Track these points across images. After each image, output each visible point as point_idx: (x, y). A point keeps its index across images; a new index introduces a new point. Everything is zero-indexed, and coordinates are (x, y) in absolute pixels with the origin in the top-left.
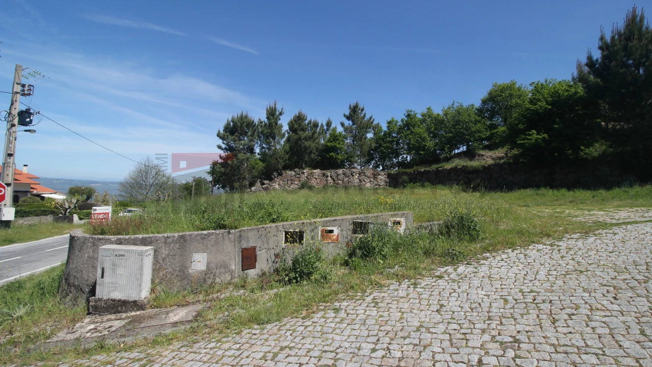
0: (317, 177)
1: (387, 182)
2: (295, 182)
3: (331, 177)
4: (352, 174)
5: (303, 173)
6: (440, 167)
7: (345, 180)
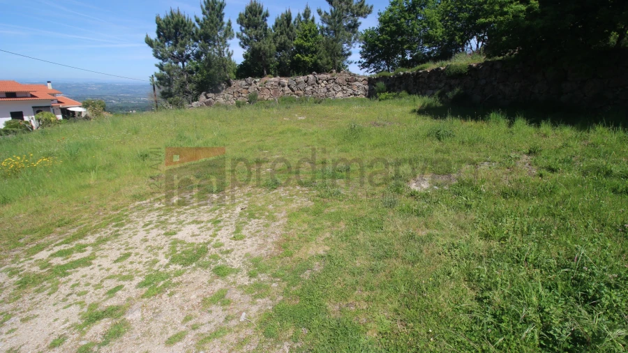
0: (270, 87)
1: (366, 91)
2: (243, 95)
3: (289, 86)
4: (317, 81)
5: (255, 82)
6: (421, 69)
7: (308, 89)
